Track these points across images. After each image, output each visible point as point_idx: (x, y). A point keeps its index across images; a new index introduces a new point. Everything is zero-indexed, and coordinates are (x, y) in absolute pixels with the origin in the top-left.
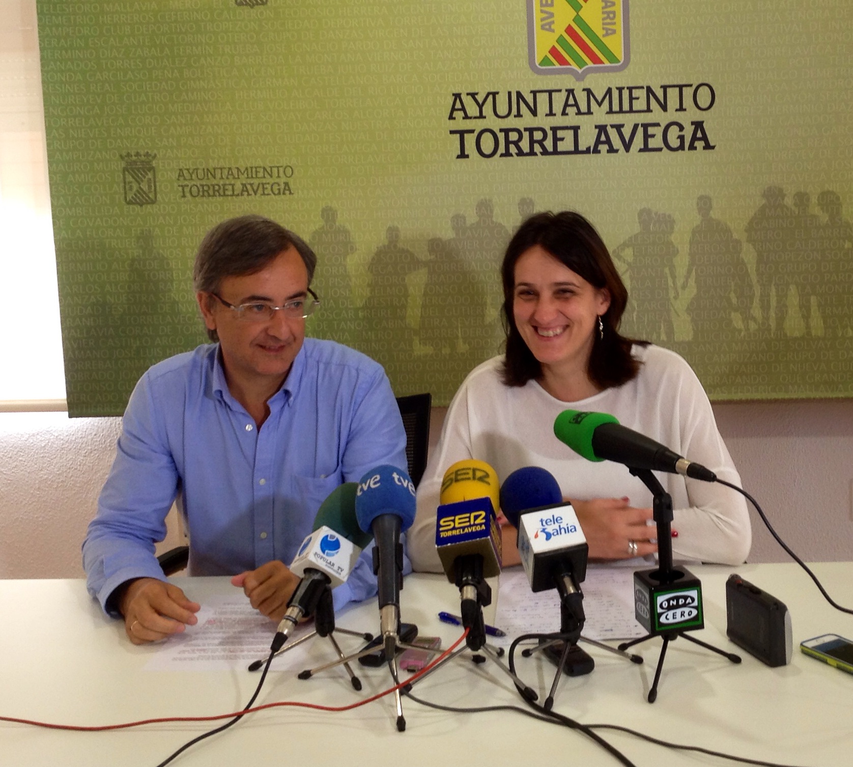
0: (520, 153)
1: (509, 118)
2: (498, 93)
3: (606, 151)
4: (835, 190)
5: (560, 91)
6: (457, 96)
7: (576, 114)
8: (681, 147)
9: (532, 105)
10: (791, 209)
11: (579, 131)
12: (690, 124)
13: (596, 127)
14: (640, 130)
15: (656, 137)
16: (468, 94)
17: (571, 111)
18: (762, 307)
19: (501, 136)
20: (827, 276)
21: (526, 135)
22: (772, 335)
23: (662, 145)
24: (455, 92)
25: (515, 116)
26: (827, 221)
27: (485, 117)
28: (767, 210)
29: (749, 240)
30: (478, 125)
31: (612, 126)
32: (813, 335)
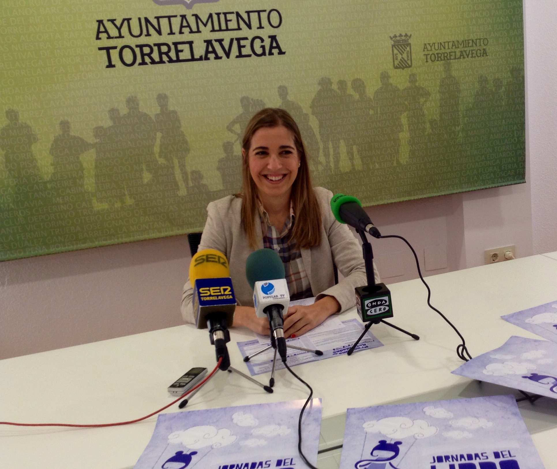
0: (153, 62)
1: (142, 37)
2: (130, 19)
3: (214, 59)
4: (361, 78)
5: (176, 16)
6: (100, 22)
7: (190, 33)
8: (264, 54)
9: (157, 27)
10: (337, 92)
11: (193, 44)
12: (268, 37)
13: (205, 41)
14: (235, 43)
15: (246, 47)
16: (108, 20)
17: (186, 30)
18: (325, 155)
19: (137, 50)
20: (361, 132)
21: (155, 49)
22: (333, 172)
23: (251, 53)
24: (98, 19)
25: (146, 36)
26: (358, 98)
27: (123, 37)
28: (322, 93)
29: (313, 114)
30: (119, 43)
31: (216, 41)
32: (356, 169)
